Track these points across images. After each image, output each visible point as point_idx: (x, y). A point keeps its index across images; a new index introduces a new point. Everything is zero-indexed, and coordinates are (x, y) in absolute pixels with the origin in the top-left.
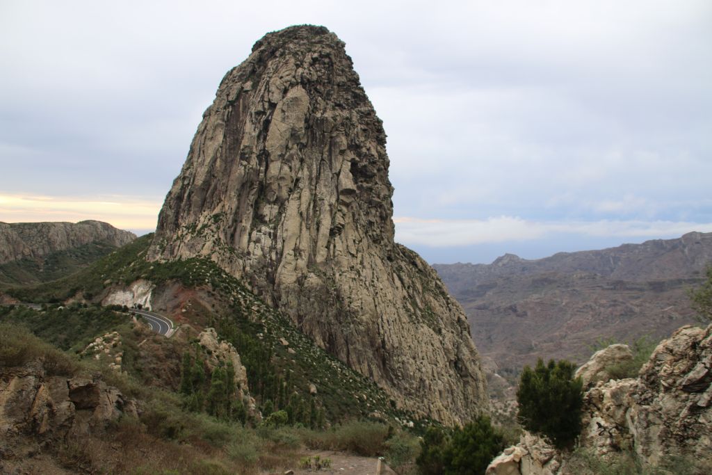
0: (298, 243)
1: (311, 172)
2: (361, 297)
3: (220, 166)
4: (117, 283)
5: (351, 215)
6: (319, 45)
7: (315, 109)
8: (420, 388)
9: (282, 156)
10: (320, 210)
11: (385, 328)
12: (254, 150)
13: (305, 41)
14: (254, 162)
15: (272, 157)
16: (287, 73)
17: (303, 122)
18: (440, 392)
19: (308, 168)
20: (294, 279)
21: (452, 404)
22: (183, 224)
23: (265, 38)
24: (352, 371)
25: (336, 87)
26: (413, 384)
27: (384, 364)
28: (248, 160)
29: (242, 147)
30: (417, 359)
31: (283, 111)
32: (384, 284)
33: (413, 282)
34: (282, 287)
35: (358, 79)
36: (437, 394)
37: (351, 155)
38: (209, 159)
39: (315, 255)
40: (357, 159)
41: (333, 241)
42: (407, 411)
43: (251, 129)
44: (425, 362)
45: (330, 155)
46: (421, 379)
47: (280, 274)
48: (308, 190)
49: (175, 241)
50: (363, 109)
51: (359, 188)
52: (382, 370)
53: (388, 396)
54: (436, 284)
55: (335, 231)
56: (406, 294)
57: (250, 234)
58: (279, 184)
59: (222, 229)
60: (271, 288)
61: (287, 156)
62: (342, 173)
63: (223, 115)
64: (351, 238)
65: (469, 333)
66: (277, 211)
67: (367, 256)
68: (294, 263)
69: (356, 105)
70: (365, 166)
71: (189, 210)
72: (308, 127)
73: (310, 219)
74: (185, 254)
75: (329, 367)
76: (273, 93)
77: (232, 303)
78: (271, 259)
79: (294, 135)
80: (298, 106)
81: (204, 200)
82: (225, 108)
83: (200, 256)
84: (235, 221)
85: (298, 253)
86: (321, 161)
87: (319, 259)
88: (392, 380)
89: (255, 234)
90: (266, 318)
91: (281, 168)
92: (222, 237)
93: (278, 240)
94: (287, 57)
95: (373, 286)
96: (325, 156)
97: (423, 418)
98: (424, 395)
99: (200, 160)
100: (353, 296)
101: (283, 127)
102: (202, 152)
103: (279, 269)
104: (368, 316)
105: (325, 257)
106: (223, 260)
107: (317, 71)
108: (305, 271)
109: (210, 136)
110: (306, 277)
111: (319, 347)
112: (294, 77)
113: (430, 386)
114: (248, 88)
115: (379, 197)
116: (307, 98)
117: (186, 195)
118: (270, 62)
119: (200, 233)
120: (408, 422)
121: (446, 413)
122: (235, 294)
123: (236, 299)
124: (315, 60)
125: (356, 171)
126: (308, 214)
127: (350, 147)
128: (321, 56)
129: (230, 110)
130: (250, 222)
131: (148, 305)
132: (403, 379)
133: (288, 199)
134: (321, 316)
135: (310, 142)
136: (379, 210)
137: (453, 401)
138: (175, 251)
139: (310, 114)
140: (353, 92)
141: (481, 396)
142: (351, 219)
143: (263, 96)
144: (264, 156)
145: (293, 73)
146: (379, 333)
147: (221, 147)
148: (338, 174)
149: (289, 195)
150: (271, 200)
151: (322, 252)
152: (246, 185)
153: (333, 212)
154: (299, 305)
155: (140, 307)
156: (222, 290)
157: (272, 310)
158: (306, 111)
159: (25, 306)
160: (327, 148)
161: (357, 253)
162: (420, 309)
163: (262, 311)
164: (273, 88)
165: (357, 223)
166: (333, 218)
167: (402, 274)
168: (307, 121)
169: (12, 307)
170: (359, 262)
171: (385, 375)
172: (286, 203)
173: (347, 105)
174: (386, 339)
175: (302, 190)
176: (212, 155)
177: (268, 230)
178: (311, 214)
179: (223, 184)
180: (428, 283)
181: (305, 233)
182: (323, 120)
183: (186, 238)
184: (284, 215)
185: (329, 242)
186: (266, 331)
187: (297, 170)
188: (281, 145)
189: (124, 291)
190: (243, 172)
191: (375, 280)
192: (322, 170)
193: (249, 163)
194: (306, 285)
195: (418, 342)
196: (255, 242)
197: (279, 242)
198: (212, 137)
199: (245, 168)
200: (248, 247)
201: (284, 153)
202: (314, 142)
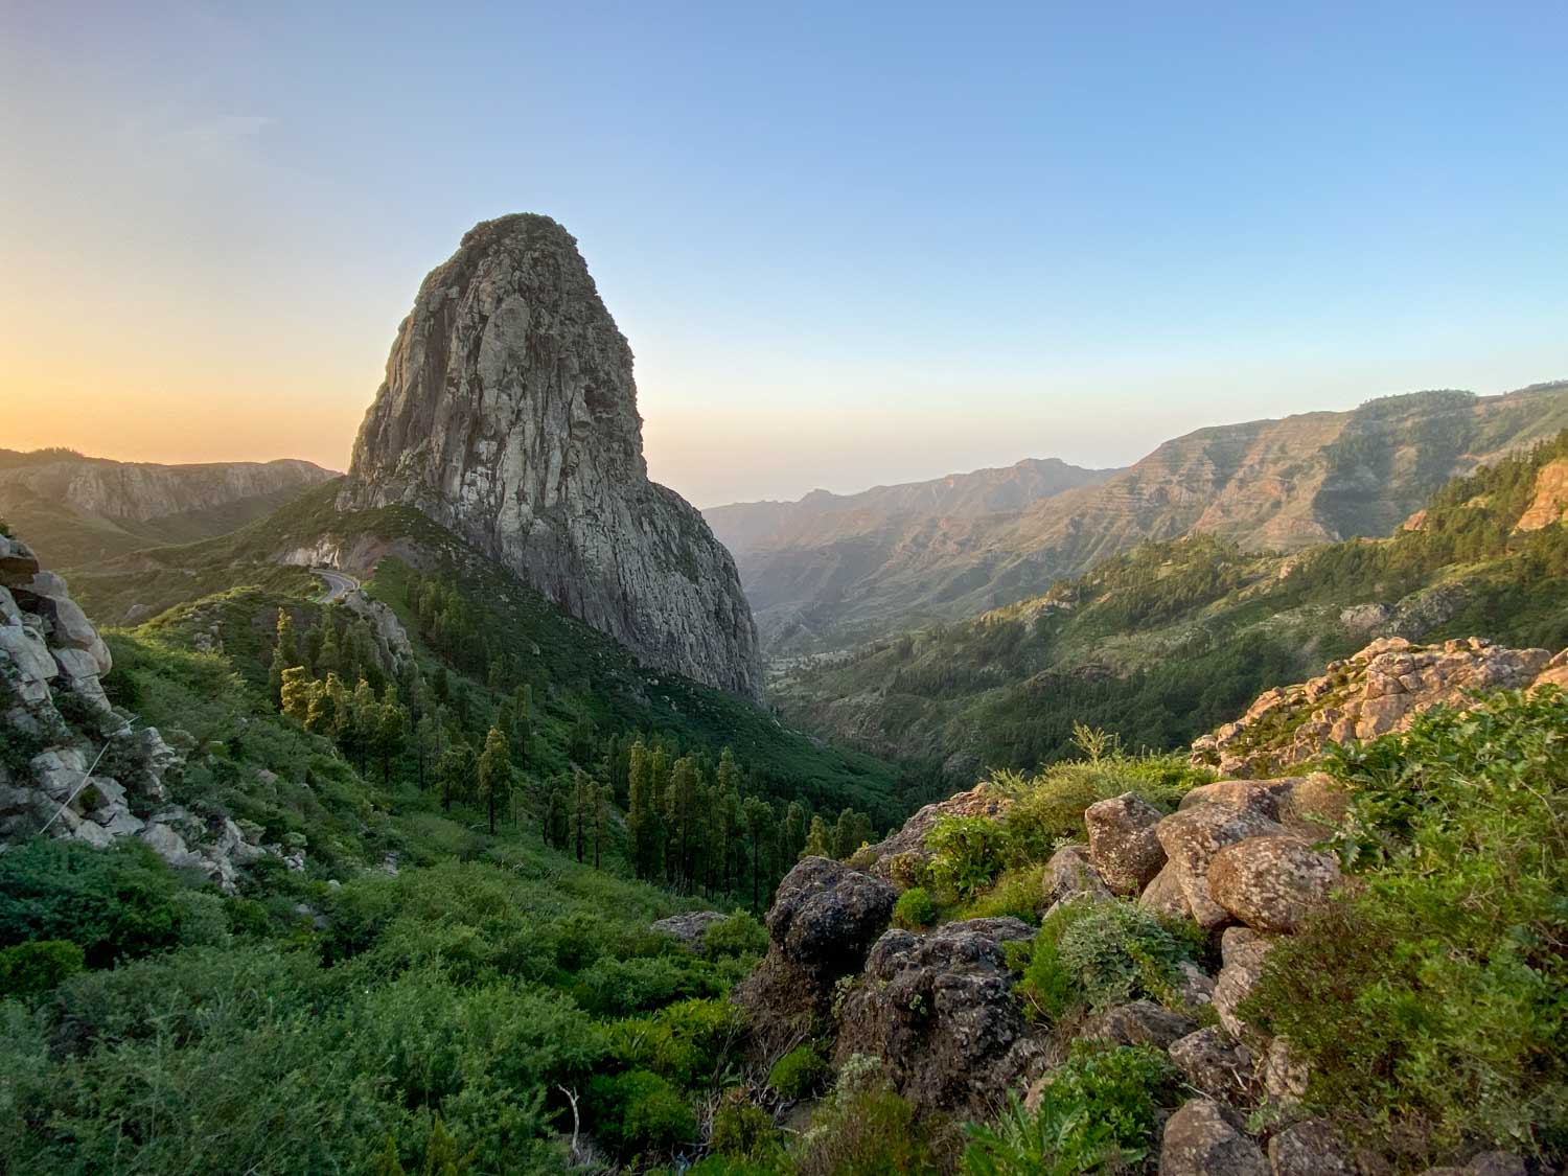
0: (521, 486)
1: (535, 401)
2: (596, 544)
3: (424, 393)
4: (297, 539)
5: (587, 451)
6: (542, 242)
7: (538, 325)
8: (668, 642)
9: (499, 382)
10: (549, 446)
11: (627, 579)
12: (464, 374)
13: (524, 236)
14: (464, 389)
15: (486, 383)
16: (501, 277)
17: (523, 340)
18: (691, 646)
19: (531, 396)
20: (517, 526)
21: (705, 658)
22: (381, 465)
23: (475, 231)
24: (588, 627)
25: (565, 295)
26: (659, 638)
27: (626, 617)
28: (457, 386)
29: (449, 370)
30: (664, 611)
32: (628, 531)
33: (668, 526)
34: (503, 535)
35: (594, 286)
36: (687, 648)
37: (585, 381)
38: (408, 383)
39: (543, 499)
40: (593, 386)
41: (564, 483)
42: (652, 668)
43: (458, 348)
44: (675, 614)
45: (559, 380)
46: (669, 633)
47: (501, 521)
48: (533, 423)
49: (371, 484)
50: (600, 324)
51: (596, 419)
52: (623, 625)
53: (629, 653)
54: (700, 527)
55: (568, 471)
56: (656, 538)
57: (463, 476)
58: (496, 416)
59: (428, 469)
60: (490, 537)
61: (504, 381)
62: (574, 402)
63: (423, 330)
64: (587, 478)
65: (738, 581)
66: (496, 448)
67: (607, 498)
68: (516, 510)
69: (591, 319)
70: (603, 394)
71: (387, 446)
72: (530, 347)
73: (536, 457)
74: (382, 501)
75: (559, 624)
76: (484, 302)
77: (440, 557)
78: (489, 504)
79: (512, 355)
80: (515, 319)
81: (405, 436)
82: (425, 320)
83: (400, 503)
84: (443, 460)
85: (521, 497)
86: (548, 388)
87: (549, 503)
88: (634, 635)
89: (469, 476)
90: (483, 572)
91: (498, 397)
92: (428, 479)
93: (497, 483)
94: (502, 256)
95: (614, 532)
96: (553, 382)
97: (670, 675)
98: (672, 650)
99: (396, 385)
100: (587, 544)
101: (498, 346)
102: (397, 376)
103: (499, 516)
104: (604, 565)
105: (555, 500)
106: (429, 507)
107: (539, 276)
108: (530, 517)
109: (406, 356)
110: (531, 524)
111: (549, 602)
112: (510, 283)
113: (679, 639)
114: (454, 296)
115: (623, 430)
116: (527, 310)
117: (382, 429)
118: (481, 262)
119: (400, 475)
120: (652, 680)
122: (444, 546)
123: (445, 552)
124: (536, 261)
125: (591, 400)
126: (534, 451)
127: (583, 371)
128: (544, 256)
129: (432, 322)
130: (463, 461)
131: (336, 564)
132: (648, 633)
133: (508, 434)
134: (551, 567)
135: (533, 365)
136: (623, 444)
137: (707, 656)
138: (370, 497)
139: (532, 330)
140: (587, 303)
141: (751, 649)
142: (588, 457)
143: (471, 307)
144: (477, 383)
145: (509, 278)
146: (620, 584)
147: (423, 370)
148: (570, 404)
149: (510, 429)
150: (488, 434)
151: (551, 496)
152: (455, 417)
153: (565, 449)
154: (524, 556)
155: (326, 565)
156: (427, 542)
157: (491, 563)
158: (525, 326)
159: (173, 569)
160: (555, 372)
161: (594, 495)
162: (675, 556)
163: (478, 565)
164: (483, 297)
165: (595, 460)
166: (565, 456)
167: (655, 517)
168: (528, 338)
170: (597, 505)
171: (626, 630)
172: (506, 438)
173: (581, 318)
174: (628, 590)
175: (525, 423)
176: (411, 380)
178: (538, 451)
179: (428, 416)
180: (689, 526)
181: (531, 473)
182: (548, 338)
183: (384, 482)
184: (503, 452)
185: (560, 483)
186: (482, 587)
187: (518, 398)
188: (497, 369)
189: (306, 548)
190: (451, 401)
191: (617, 526)
192: (549, 399)
193: (458, 390)
194: (531, 533)
195: (667, 592)
196: (469, 485)
197: (499, 484)
198: (411, 357)
199: (454, 396)
200: (461, 490)
201: (501, 378)
202: (539, 365)
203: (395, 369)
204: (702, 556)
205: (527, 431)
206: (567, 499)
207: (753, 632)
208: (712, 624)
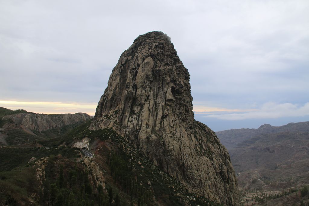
0: (148, 122)
1: (154, 92)
2: (173, 144)
3: (118, 91)
4: (77, 139)
5: (171, 110)
6: (159, 40)
7: (156, 66)
8: (199, 184)
9: (142, 86)
10: (158, 108)
11: (185, 158)
12: (131, 84)
13: (153, 38)
14: (131, 89)
15: (138, 87)
16: (145, 52)
17: (151, 72)
18: (209, 186)
19: (153, 91)
20: (145, 137)
21: (215, 191)
22: (103, 115)
23: (138, 38)
24: (169, 175)
25: (166, 56)
26: (196, 182)
27: (184, 173)
28: (129, 88)
29: (126, 83)
30: (199, 171)
32: (185, 139)
33: (201, 138)
34: (140, 140)
35: (176, 53)
36: (208, 187)
37: (172, 85)
39: (155, 127)
40: (174, 86)
41: (163, 121)
42: (193, 194)
43: (130, 75)
44: (203, 172)
45: (162, 85)
46: (200, 180)
47: (140, 135)
48: (153, 100)
49: (100, 121)
50: (178, 65)
51: (175, 98)
52: (183, 176)
53: (185, 187)
54: (215, 138)
55: (164, 117)
56: (197, 142)
57: (128, 119)
58: (141, 98)
59: (117, 116)
60: (136, 141)
61: (144, 86)
62: (167, 92)
63: (120, 70)
64: (171, 119)
65: (230, 160)
66: (140, 109)
67: (178, 127)
68: (145, 130)
69: (175, 63)
70: (178, 89)
71: (106, 109)
72: (153, 74)
73: (153, 112)
74: (103, 127)
75: (158, 174)
76: (139, 60)
77: (119, 147)
78: (136, 129)
79: (147, 77)
80: (148, 65)
81: (111, 105)
82: (120, 67)
83: (108, 128)
84: (123, 113)
85: (147, 125)
86: (159, 88)
87: (157, 129)
88: (187, 180)
89: (130, 119)
90: (133, 153)
91: (142, 91)
92: (117, 120)
93: (140, 121)
94: (146, 45)
95: (180, 140)
96: (160, 85)
97: (200, 197)
98: (201, 187)
99: (110, 89)
100: (170, 144)
101: (143, 74)
103: (140, 133)
104: (176, 152)
105: (159, 128)
106: (117, 129)
107: (157, 50)
108: (150, 134)
109: (114, 79)
110: (150, 136)
111: (155, 165)
113: (204, 183)
114: (130, 59)
115: (184, 102)
116: (153, 62)
117: (105, 103)
118: (139, 48)
119: (109, 118)
120: (193, 198)
121: (212, 195)
122: (121, 143)
123: (121, 145)
124: (156, 46)
125: (174, 91)
126: (152, 110)
127: (171, 81)
128: (159, 44)
129: (122, 68)
130: (129, 114)
131: (88, 148)
132: (192, 179)
133: (144, 104)
134: (156, 152)
136: (185, 107)
137: (216, 190)
138: (100, 126)
139: (154, 69)
140: (174, 58)
141: (235, 188)
142: (172, 111)
143: (135, 62)
144: (135, 87)
145: (147, 52)
146: (182, 160)
147: (118, 83)
148: (166, 93)
149: (145, 102)
150: (138, 104)
151: (158, 126)
152: (128, 98)
153: (164, 109)
154: (147, 148)
155: (85, 148)
156: (115, 141)
157: (136, 150)
158: (152, 67)
159: (44, 147)
160: (161, 82)
161: (173, 126)
162: (204, 150)
163: (132, 150)
164: (139, 58)
165: (174, 113)
166: (163, 111)
167: (196, 134)
168: (153, 71)
169: (39, 148)
170: (174, 130)
171: (184, 178)
172: (144, 105)
173: (171, 63)
174: (185, 162)
175: (150, 100)
176: (115, 87)
177: (136, 117)
178: (154, 110)
179: (119, 98)
180: (210, 138)
181: (151, 118)
182: (160, 71)
183: (104, 121)
184: (142, 110)
185: (161, 121)
186: (132, 158)
187: (148, 92)
188: (142, 82)
189: (80, 142)
190: (127, 93)
191: (181, 137)
192: (159, 91)
193: (129, 89)
194: (150, 140)
195: (200, 164)
196: (130, 122)
198: (115, 79)
199: (128, 91)
200: (128, 124)
201: (143, 85)
202: (156, 80)
203: (110, 83)
204: (215, 150)
205: (151, 104)
206: (163, 127)
207: (236, 181)
208: (218, 178)
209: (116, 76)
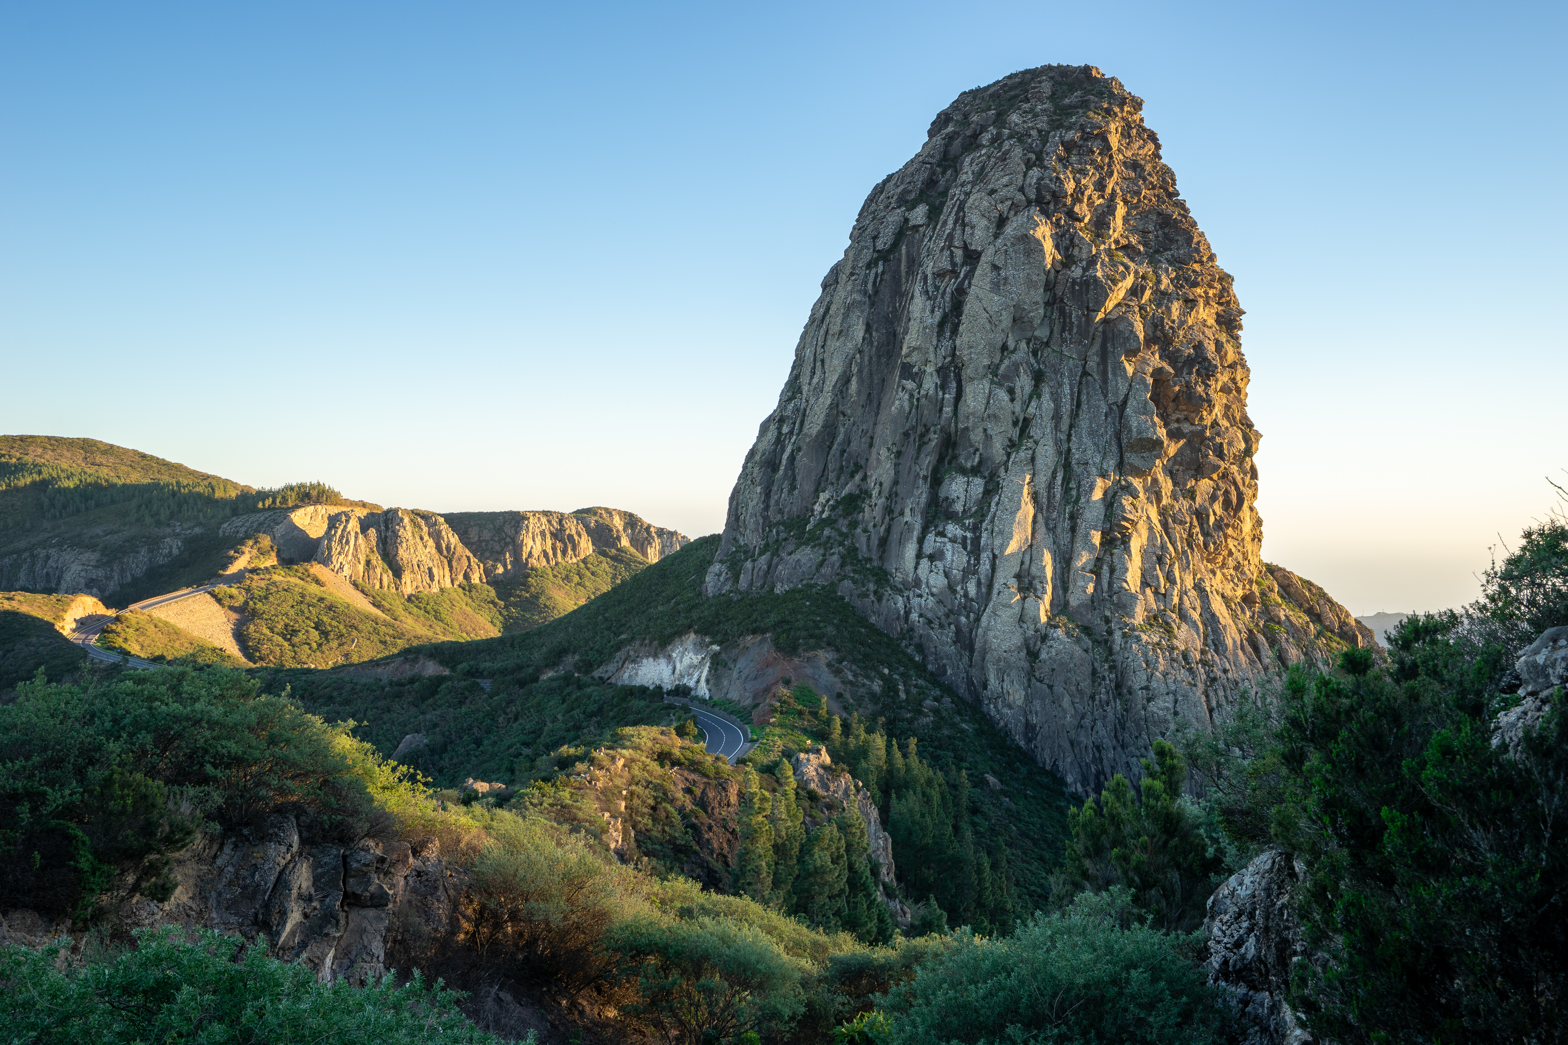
0: (1027, 562)
1: (1057, 402)
2: (1173, 688)
3: (859, 392)
4: (642, 642)
5: (1152, 497)
7: (1069, 260)
9: (993, 369)
10: (1079, 486)
12: (932, 357)
13: (1048, 105)
14: (930, 383)
15: (968, 372)
16: (1005, 180)
17: (1041, 291)
19: (1051, 393)
20: (1017, 640)
22: (780, 519)
23: (955, 106)
28: (918, 377)
29: (905, 351)
31: (995, 268)
32: (1232, 661)
33: (1306, 655)
34: (990, 658)
35: (1174, 183)
37: (1153, 361)
38: (835, 378)
39: (1066, 590)
40: (1169, 370)
41: (1107, 558)
43: (924, 310)
45: (1103, 362)
47: (988, 629)
48: (1051, 443)
49: (762, 553)
51: (1170, 435)
55: (1114, 535)
57: (921, 541)
58: (985, 430)
59: (860, 527)
60: (966, 659)
61: (1003, 367)
62: (1132, 403)
63: (865, 282)
66: (981, 490)
67: (1191, 592)
68: (1017, 606)
69: (1166, 243)
70: (1187, 385)
72: (1053, 302)
73: (1055, 507)
76: (973, 227)
78: (966, 595)
79: (1019, 319)
80: (1028, 253)
81: (824, 468)
82: (869, 266)
83: (812, 587)
84: (888, 511)
85: (1027, 583)
86: (1081, 377)
87: (1077, 598)
89: (931, 542)
91: (990, 396)
92: (860, 545)
93: (983, 555)
94: (1006, 146)
95: (1206, 663)
96: (1091, 365)
99: (814, 381)
100: (1154, 686)
101: (996, 303)
102: (819, 364)
103: (984, 619)
109: (835, 329)
110: (1044, 638)
112: (1021, 189)
114: (919, 221)
116: (1049, 235)
117: (785, 456)
118: (968, 160)
119: (813, 536)
125: (1164, 396)
126: (1050, 497)
127: (1152, 341)
129: (880, 269)
130: (921, 515)
131: (703, 690)
133: (1006, 464)
134: (1080, 728)
135: (1056, 334)
139: (1058, 272)
143: (950, 237)
144: (954, 370)
145: (1020, 183)
147: (860, 352)
148: (1122, 406)
149: (1009, 455)
150: (969, 465)
151: (1081, 583)
152: (912, 433)
153: (1110, 492)
154: (1028, 699)
155: (685, 691)
158: (1047, 264)
160: (1096, 347)
164: (973, 217)
165: (1166, 515)
166: (1110, 506)
168: (1049, 287)
170: (1170, 606)
172: (1002, 472)
173: (1145, 245)
175: (1036, 443)
176: (840, 370)
178: (1058, 496)
179: (864, 433)
181: (1045, 538)
184: (995, 499)
185: (1099, 560)
187: (1026, 397)
188: (990, 345)
189: (655, 656)
190: (906, 405)
191: (1211, 650)
192: (1084, 398)
193: (920, 386)
194: (1043, 656)
196: (932, 558)
197: (985, 557)
198: (841, 332)
199: (911, 396)
200: (916, 568)
201: (997, 361)
202: (1066, 334)
205: (1039, 462)
206: (1112, 593)
209: (846, 316)
